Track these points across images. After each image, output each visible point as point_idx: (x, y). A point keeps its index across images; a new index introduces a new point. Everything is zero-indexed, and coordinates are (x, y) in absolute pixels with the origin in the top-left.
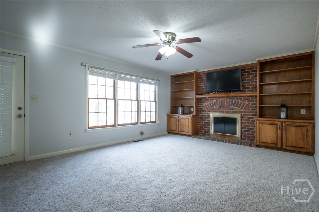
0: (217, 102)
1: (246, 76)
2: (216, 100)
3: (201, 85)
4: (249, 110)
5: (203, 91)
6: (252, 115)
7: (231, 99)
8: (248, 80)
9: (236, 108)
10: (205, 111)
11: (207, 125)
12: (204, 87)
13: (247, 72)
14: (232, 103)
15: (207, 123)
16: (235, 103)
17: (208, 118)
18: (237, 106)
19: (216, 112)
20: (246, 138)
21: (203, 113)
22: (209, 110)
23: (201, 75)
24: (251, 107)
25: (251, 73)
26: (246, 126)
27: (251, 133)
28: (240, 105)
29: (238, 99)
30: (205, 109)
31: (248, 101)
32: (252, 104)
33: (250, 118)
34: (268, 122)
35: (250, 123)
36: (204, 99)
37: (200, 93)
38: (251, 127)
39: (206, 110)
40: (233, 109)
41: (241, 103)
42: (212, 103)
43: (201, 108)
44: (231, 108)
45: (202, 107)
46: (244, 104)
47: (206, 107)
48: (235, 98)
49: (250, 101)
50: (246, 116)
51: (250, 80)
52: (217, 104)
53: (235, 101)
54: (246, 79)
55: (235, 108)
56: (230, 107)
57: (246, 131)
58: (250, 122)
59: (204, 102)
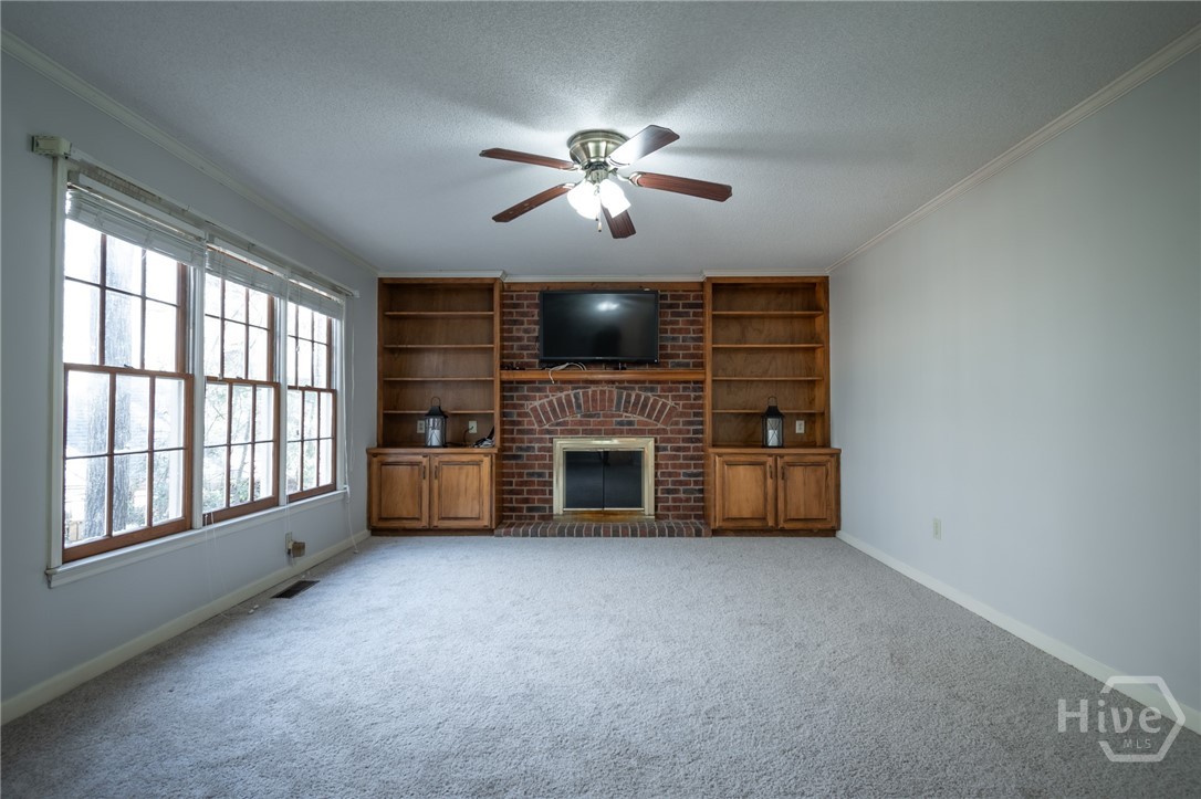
0: (577, 398)
1: (669, 318)
2: (572, 393)
3: (515, 334)
4: (677, 423)
5: (522, 356)
6: (685, 440)
7: (625, 388)
8: (673, 331)
9: (640, 418)
10: (530, 432)
11: (539, 483)
12: (525, 343)
13: (671, 306)
14: (628, 402)
15: (540, 475)
16: (636, 404)
17: (543, 458)
18: (642, 413)
19: (572, 433)
20: (670, 513)
21: (522, 441)
22: (547, 427)
23: (515, 294)
24: (682, 415)
25: (681, 310)
26: (670, 475)
27: (682, 495)
28: (653, 408)
29: (646, 389)
30: (531, 423)
31: (674, 398)
32: (684, 406)
33: (678, 449)
34: (743, 458)
35: (681, 466)
36: (526, 387)
37: (512, 363)
38: (682, 478)
39: (536, 427)
40: (630, 423)
41: (656, 402)
42: (559, 400)
43: (515, 418)
44: (623, 418)
45: (519, 415)
46: (664, 405)
47: (537, 416)
48: (637, 386)
49: (681, 398)
50: (669, 445)
51: (680, 331)
52: (579, 406)
53: (638, 396)
54: (669, 327)
55: (635, 418)
56: (621, 416)
57: (668, 491)
58: (681, 461)
59: (526, 398)
